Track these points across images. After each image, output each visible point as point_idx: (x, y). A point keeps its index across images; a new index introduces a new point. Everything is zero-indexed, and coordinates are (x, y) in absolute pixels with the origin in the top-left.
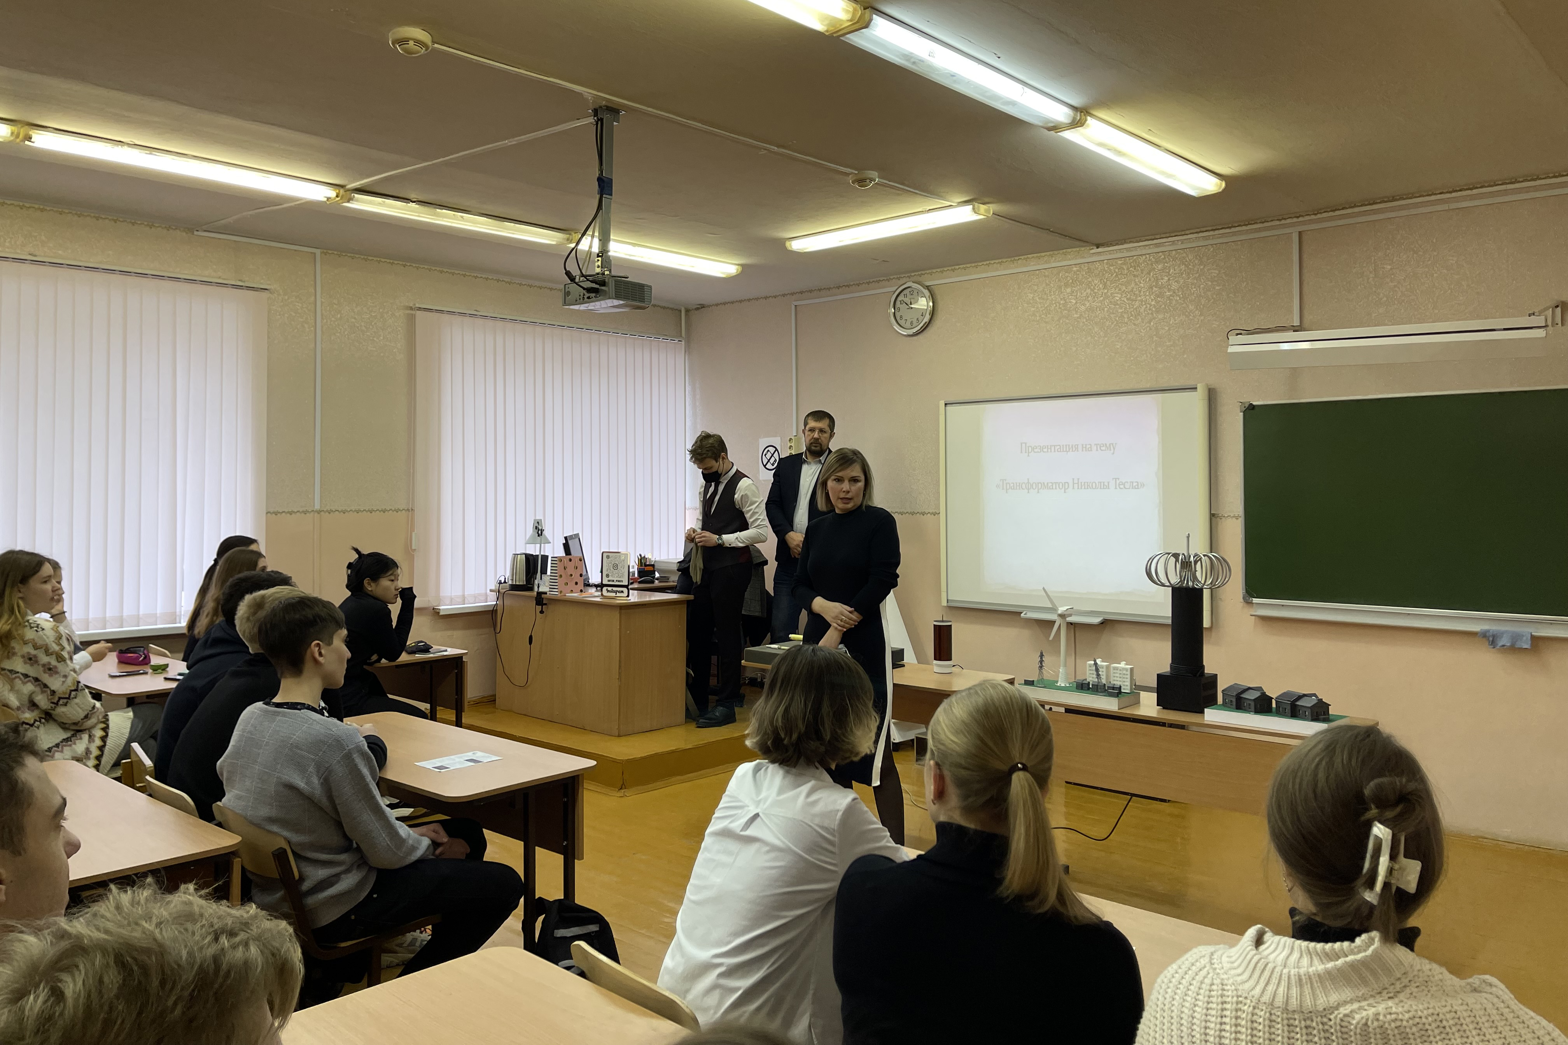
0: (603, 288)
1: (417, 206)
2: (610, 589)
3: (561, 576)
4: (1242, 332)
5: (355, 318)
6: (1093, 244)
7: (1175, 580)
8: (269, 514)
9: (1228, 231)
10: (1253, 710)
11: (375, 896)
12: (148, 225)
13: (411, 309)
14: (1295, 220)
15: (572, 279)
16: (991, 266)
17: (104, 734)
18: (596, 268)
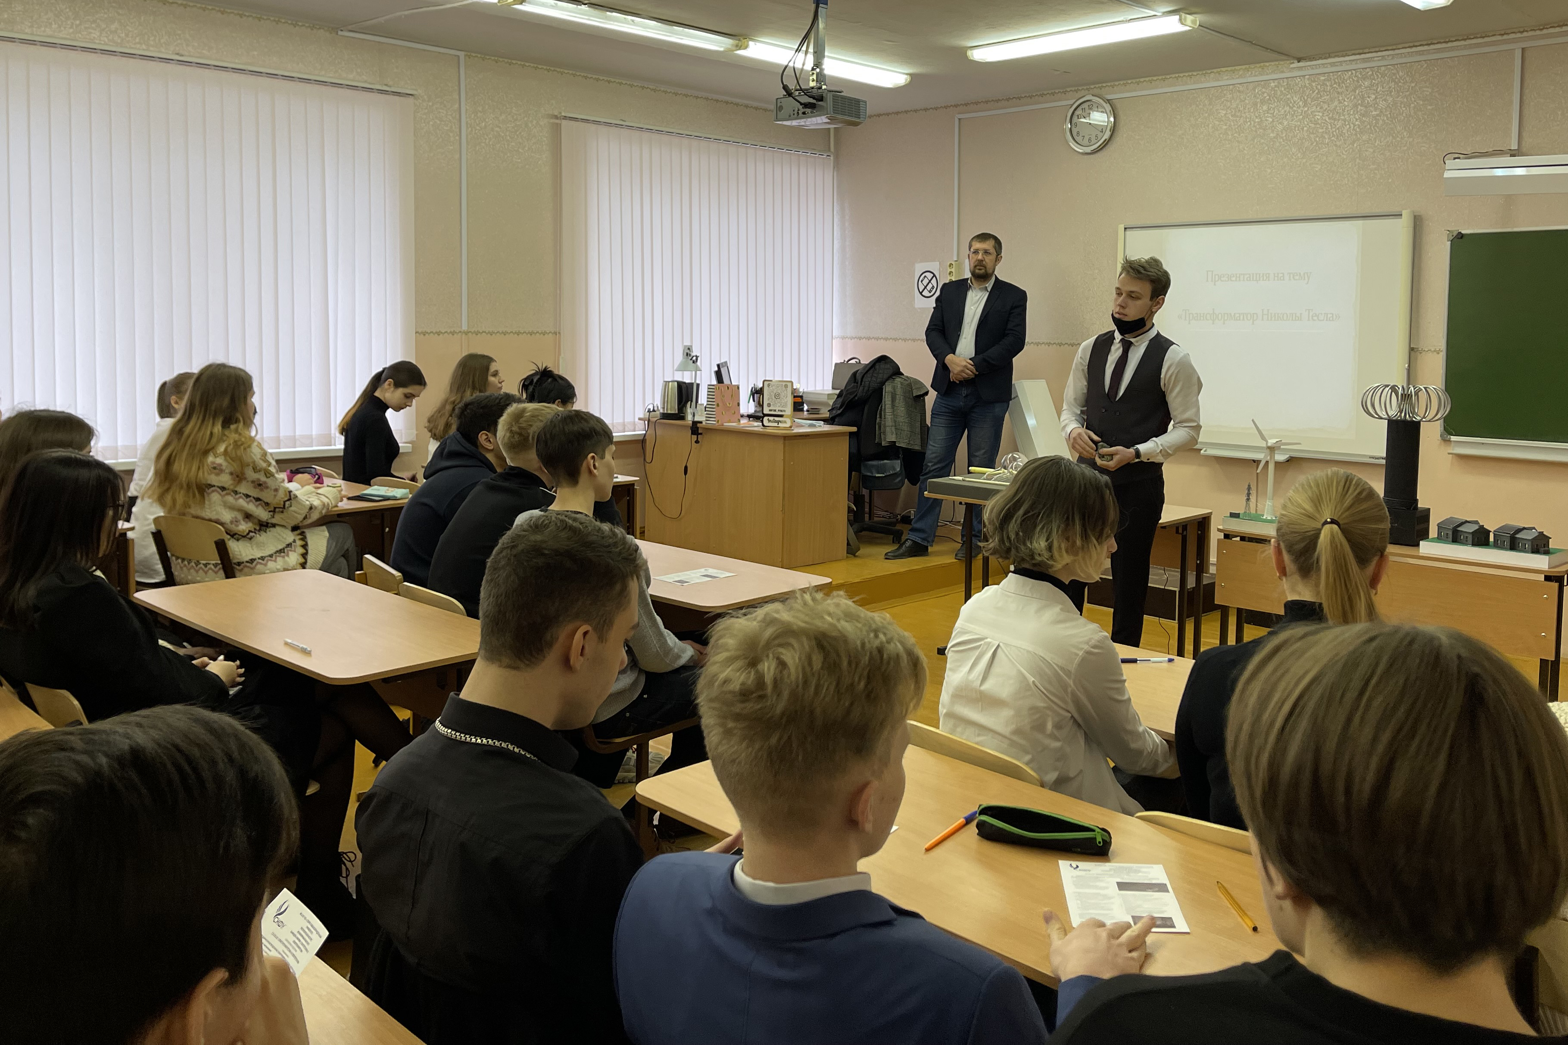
0: (820, 103)
1: (588, 9)
2: (771, 418)
3: (718, 405)
4: (1461, 156)
5: (500, 127)
6: (1294, 58)
7: (1393, 412)
8: (417, 334)
9: (1444, 45)
10: (1471, 543)
11: (645, 696)
12: (292, 24)
13: (556, 117)
14: (1519, 35)
15: (789, 94)
16: (1180, 79)
17: (305, 551)
18: (811, 82)
